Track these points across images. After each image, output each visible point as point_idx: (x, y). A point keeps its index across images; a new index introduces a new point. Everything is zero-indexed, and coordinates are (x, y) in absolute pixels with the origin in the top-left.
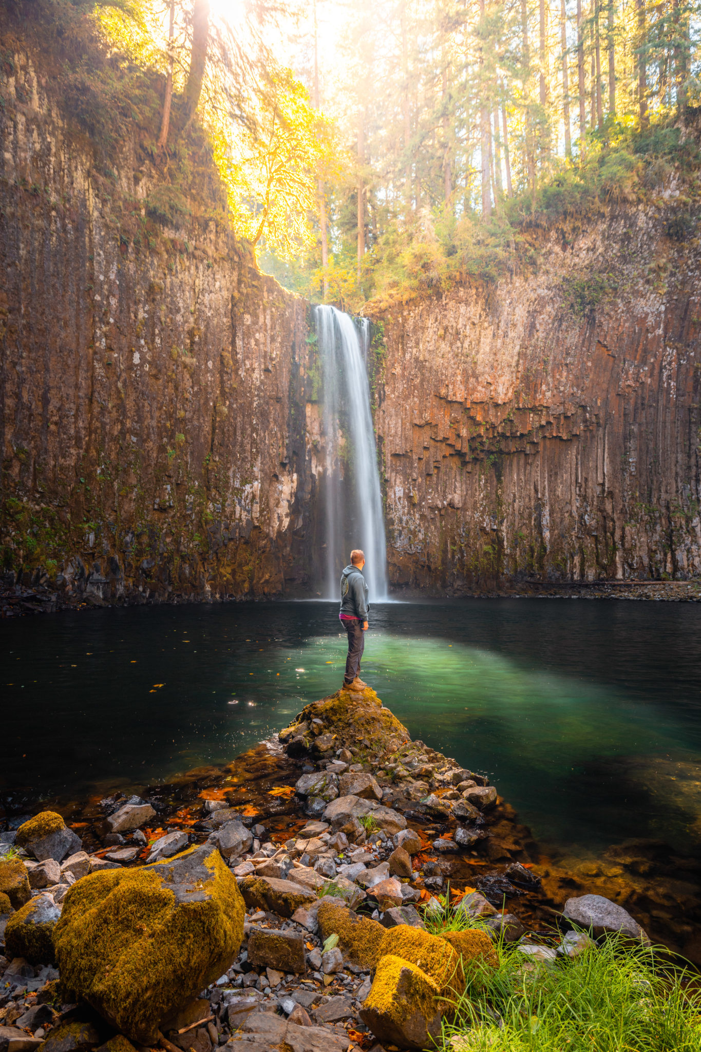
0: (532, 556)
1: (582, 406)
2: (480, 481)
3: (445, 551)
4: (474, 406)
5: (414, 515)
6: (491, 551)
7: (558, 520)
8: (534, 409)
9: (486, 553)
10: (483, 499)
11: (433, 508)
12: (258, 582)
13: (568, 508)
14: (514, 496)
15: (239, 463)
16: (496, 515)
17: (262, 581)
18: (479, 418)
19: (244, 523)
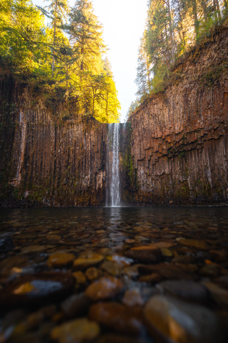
0: (205, 190)
1: (222, 123)
2: (178, 163)
3: (164, 190)
4: (167, 137)
5: (149, 179)
6: (185, 189)
7: (217, 173)
8: (196, 131)
9: (183, 190)
10: (179, 170)
11: (157, 176)
12: (92, 202)
13: (221, 167)
14: (194, 166)
15: (84, 171)
16: (186, 175)
17: (93, 202)
18: (169, 141)
19: (85, 186)
